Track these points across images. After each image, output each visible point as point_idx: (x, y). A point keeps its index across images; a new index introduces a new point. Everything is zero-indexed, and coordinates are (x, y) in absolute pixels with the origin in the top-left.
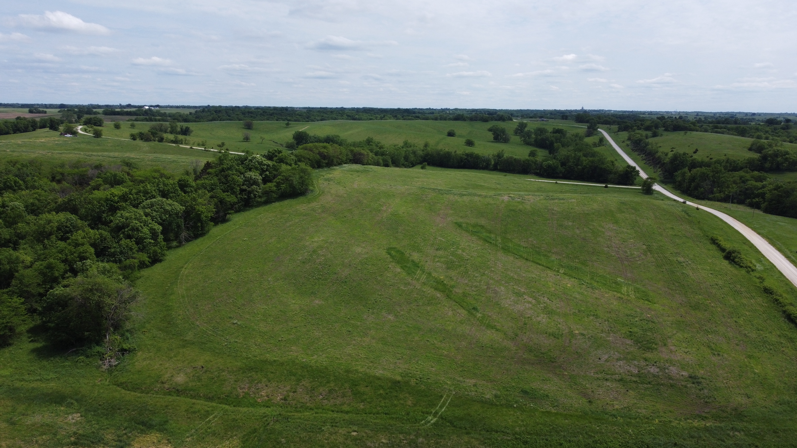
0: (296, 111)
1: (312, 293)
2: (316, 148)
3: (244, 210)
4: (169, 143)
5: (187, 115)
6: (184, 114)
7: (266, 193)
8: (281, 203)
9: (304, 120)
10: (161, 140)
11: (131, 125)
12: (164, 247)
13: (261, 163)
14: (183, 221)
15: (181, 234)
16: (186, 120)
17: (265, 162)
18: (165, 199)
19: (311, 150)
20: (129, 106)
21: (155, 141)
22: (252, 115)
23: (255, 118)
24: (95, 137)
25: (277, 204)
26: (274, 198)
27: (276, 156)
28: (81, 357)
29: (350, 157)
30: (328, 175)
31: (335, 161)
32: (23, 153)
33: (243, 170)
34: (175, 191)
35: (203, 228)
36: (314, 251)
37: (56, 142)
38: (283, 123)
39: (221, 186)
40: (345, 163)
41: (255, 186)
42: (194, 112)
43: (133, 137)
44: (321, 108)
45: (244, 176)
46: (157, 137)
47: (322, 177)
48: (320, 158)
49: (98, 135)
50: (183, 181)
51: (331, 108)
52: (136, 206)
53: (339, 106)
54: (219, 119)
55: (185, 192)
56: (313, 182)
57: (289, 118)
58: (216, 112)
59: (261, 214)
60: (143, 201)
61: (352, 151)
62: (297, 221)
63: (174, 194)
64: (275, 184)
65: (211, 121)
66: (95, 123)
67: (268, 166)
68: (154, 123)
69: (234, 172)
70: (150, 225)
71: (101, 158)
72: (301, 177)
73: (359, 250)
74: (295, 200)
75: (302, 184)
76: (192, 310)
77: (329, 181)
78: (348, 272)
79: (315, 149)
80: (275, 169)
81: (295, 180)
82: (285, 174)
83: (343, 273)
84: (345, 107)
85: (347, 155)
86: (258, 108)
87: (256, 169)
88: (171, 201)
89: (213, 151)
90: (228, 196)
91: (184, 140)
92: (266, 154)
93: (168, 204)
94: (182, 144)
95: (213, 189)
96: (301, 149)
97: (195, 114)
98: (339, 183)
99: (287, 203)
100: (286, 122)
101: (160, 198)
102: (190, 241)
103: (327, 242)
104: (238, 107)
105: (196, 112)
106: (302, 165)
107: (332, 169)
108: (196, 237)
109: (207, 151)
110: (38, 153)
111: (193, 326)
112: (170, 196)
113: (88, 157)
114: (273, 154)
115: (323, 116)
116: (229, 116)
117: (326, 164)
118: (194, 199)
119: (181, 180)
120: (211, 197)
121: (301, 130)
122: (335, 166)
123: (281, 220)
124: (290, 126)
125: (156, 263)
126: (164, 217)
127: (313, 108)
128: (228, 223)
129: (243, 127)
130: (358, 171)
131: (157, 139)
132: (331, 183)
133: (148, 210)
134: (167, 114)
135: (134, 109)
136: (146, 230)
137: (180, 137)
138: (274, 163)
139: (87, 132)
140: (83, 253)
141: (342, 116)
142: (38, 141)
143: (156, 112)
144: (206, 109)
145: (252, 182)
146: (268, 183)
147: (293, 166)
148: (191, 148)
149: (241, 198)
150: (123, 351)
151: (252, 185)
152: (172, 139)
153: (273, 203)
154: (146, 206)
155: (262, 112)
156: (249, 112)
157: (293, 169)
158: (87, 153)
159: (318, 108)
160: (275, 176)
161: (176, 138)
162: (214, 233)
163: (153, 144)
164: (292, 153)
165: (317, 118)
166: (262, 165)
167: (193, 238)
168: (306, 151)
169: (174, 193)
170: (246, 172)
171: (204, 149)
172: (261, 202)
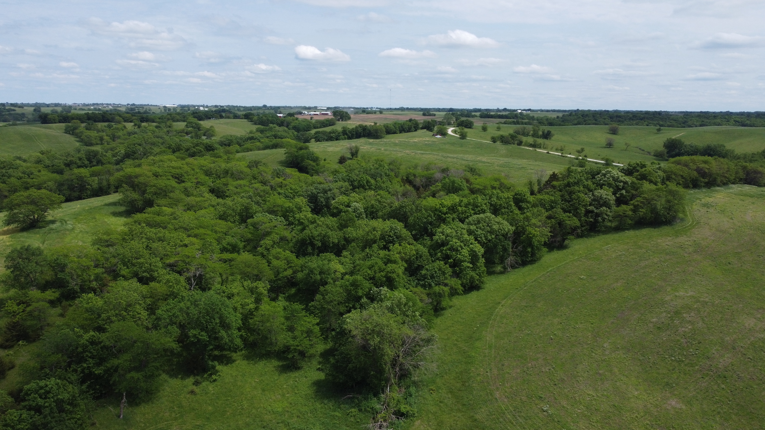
0: (671, 115)
1: (667, 384)
2: (694, 162)
3: (587, 236)
4: (528, 146)
5: (554, 119)
6: (551, 117)
7: (620, 217)
8: (637, 232)
9: (679, 126)
10: (520, 143)
11: (497, 128)
12: (483, 273)
13: (616, 180)
14: (510, 244)
15: (507, 258)
16: (551, 124)
17: (622, 179)
18: (493, 216)
19: (686, 165)
20: (505, 110)
21: (514, 144)
22: (620, 119)
23: (623, 122)
24: (461, 138)
25: (631, 233)
26: (628, 224)
27: (638, 171)
28: (353, 410)
29: (742, 175)
30: (708, 199)
31: (719, 181)
32: (393, 152)
33: (593, 187)
34: (508, 207)
35: (533, 254)
36: (677, 313)
37: (426, 143)
38: (653, 128)
39: (563, 204)
40: (733, 183)
41: (604, 208)
42: (561, 116)
43: (494, 140)
44: (701, 112)
45: (593, 194)
46: (517, 140)
47: (698, 201)
48: (697, 176)
49: (463, 136)
50: (520, 195)
51: (714, 113)
52: (462, 221)
53: (724, 110)
54: (585, 123)
55: (520, 208)
56: (684, 208)
57: (661, 123)
58: (582, 116)
59: (609, 244)
60: (471, 216)
61: (744, 168)
62: (655, 260)
63: (506, 210)
64: (632, 207)
65: (576, 125)
66: (467, 125)
67: (625, 183)
68: (518, 126)
69: (582, 188)
70: (471, 246)
71: (455, 160)
72: (668, 201)
73: (750, 322)
74: (656, 230)
75: (669, 210)
76: (495, 372)
77: (708, 208)
78: (730, 360)
79: (691, 164)
80: (634, 186)
81: (660, 204)
82: (646, 196)
83: (721, 360)
84: (731, 111)
85: (737, 173)
86: (628, 112)
87: (610, 185)
88: (501, 219)
89: (570, 157)
90: (569, 217)
91: (542, 144)
92: (625, 168)
93: (496, 222)
94: (540, 148)
95: (552, 208)
96: (673, 163)
97: (562, 118)
98: (723, 212)
99: (645, 233)
100: (658, 127)
101: (488, 214)
102: (517, 268)
103: (699, 301)
104: (608, 111)
105: (563, 115)
106: (672, 186)
107: (714, 191)
108: (524, 264)
109: (564, 156)
110: (405, 153)
111: (490, 397)
112: (502, 212)
113: (444, 159)
114: (634, 168)
115: (703, 121)
116: (596, 120)
117: (705, 183)
118: (527, 219)
119: (518, 194)
120: (549, 217)
121: (674, 137)
122: (718, 186)
123: (634, 257)
124: (661, 132)
125: (473, 291)
126: (490, 238)
127: (691, 112)
128: (565, 251)
129: (608, 131)
130: (751, 196)
131: (516, 142)
132: (711, 210)
133: (473, 227)
134: (535, 117)
135: (507, 113)
136: (465, 252)
137: (540, 141)
138: (635, 180)
139: (456, 134)
140: (390, 273)
141: (728, 121)
142: (412, 140)
143: (526, 116)
144: (574, 113)
145: (601, 203)
146: (622, 206)
147: (660, 185)
148: (548, 153)
149: (586, 220)
150: (400, 414)
151: (601, 206)
152: (531, 143)
153: (627, 231)
154: (472, 222)
155: (631, 116)
156: (617, 116)
157: (658, 190)
158: (445, 154)
159: (698, 112)
160: (633, 197)
161: (535, 141)
162: (546, 262)
163: (511, 147)
164: (659, 168)
165: (695, 123)
166: (618, 182)
167: (520, 265)
168: (679, 166)
169: (508, 208)
170: (595, 189)
171: (560, 154)
172: (611, 227)
